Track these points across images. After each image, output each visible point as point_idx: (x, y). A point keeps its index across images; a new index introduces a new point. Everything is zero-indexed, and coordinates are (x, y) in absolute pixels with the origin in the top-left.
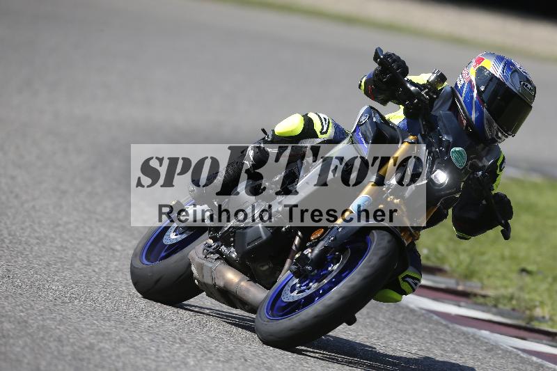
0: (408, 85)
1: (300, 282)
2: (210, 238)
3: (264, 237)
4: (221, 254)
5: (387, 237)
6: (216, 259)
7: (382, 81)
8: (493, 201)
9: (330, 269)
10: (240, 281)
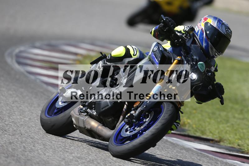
0: (177, 33)
1: (130, 127)
2: (82, 105)
3: (110, 105)
4: (87, 113)
5: (171, 105)
6: (85, 116)
7: (163, 31)
8: (216, 87)
9: (144, 120)
10: (98, 126)
